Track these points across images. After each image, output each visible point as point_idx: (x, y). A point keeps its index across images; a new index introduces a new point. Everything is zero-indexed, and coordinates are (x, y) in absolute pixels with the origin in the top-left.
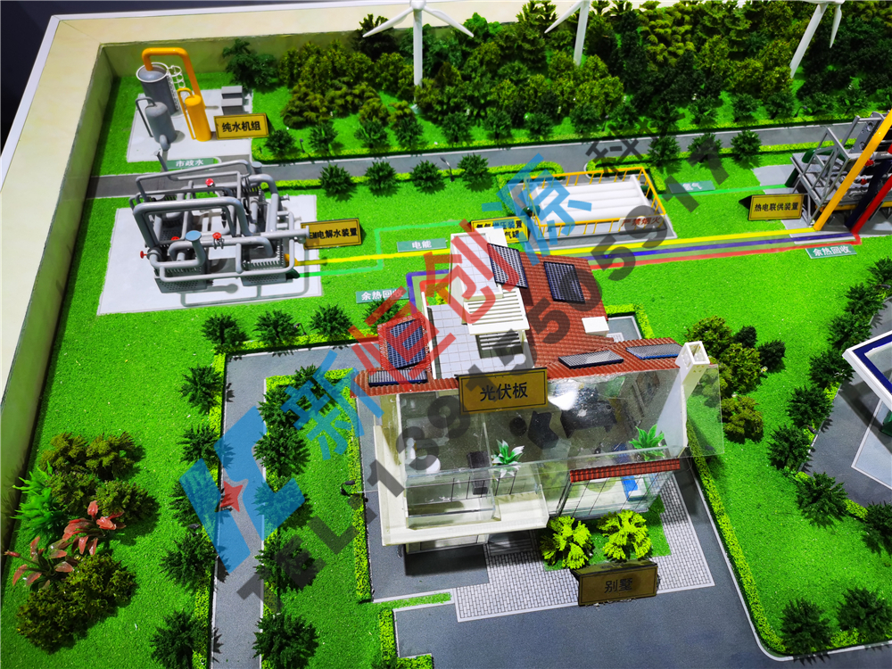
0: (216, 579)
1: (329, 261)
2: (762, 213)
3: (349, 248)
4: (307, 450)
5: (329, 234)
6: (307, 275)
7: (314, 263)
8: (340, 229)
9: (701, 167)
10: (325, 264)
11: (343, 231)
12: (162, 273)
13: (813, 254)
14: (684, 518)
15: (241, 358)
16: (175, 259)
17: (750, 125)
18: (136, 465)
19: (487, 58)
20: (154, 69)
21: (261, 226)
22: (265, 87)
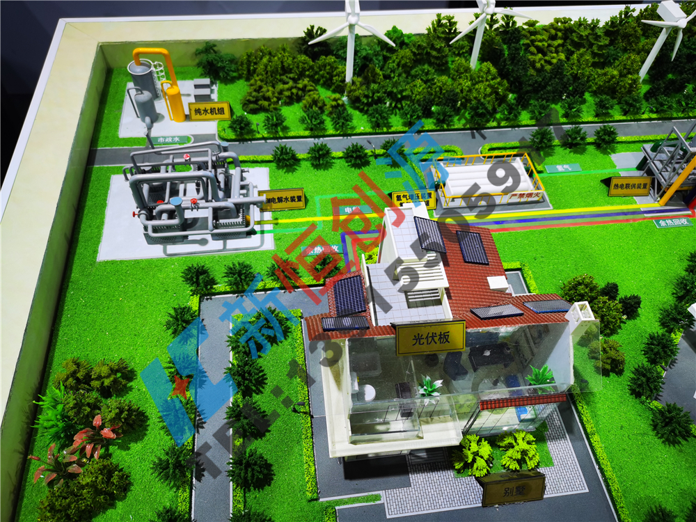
0: (194, 479)
1: (280, 221)
2: (620, 191)
3: (296, 211)
4: (265, 375)
5: (280, 200)
6: (262, 232)
7: (268, 222)
8: (289, 196)
9: (570, 152)
10: (276, 224)
11: (291, 198)
12: (150, 230)
13: (659, 225)
14: (564, 437)
15: (211, 299)
16: (160, 219)
17: (608, 120)
18: (129, 385)
19: (403, 62)
20: (142, 64)
21: (228, 194)
22: (228, 80)
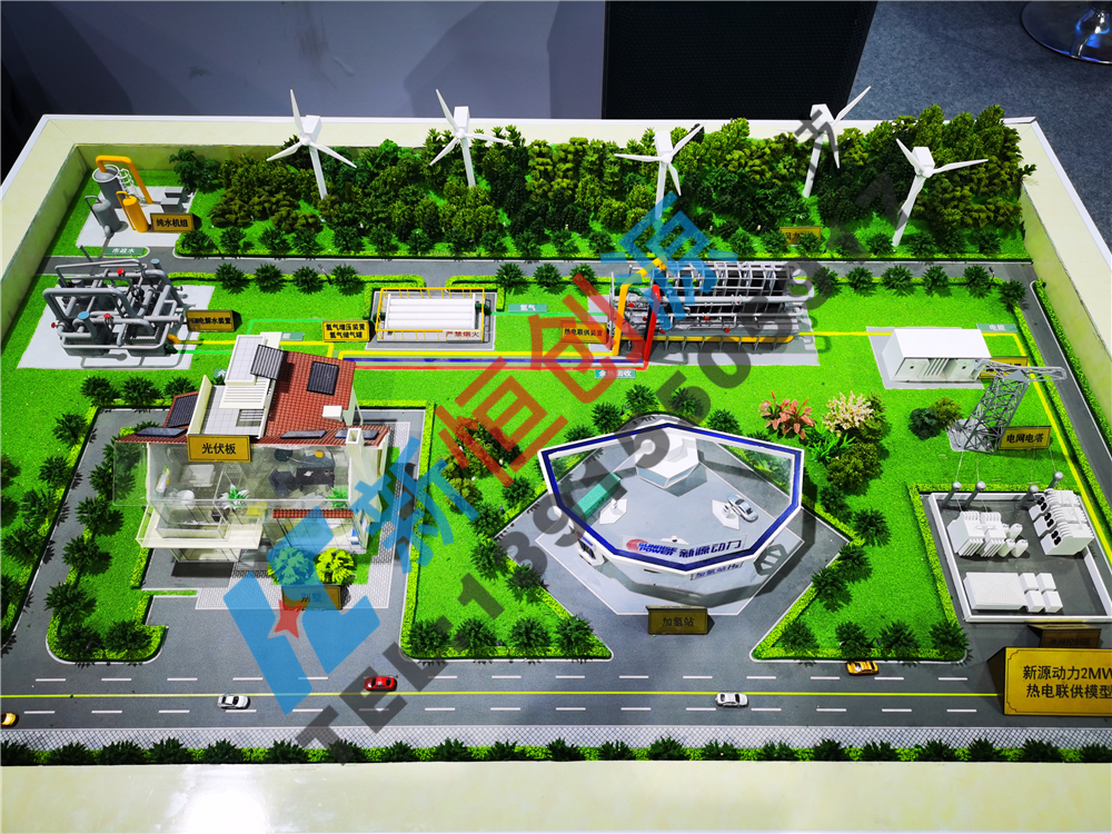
0: (42, 561)
1: (205, 342)
3: (223, 333)
5: (208, 321)
6: (183, 352)
7: (192, 343)
8: (217, 318)
9: (545, 291)
10: (200, 345)
11: (220, 319)
12: (63, 341)
14: (389, 561)
15: (109, 411)
16: (76, 331)
22: (209, 189)
